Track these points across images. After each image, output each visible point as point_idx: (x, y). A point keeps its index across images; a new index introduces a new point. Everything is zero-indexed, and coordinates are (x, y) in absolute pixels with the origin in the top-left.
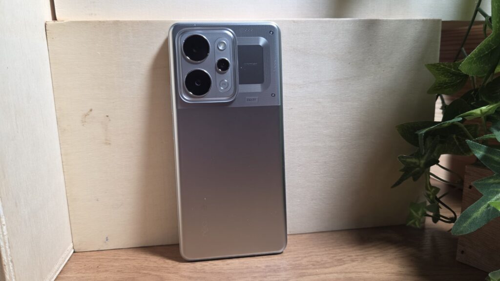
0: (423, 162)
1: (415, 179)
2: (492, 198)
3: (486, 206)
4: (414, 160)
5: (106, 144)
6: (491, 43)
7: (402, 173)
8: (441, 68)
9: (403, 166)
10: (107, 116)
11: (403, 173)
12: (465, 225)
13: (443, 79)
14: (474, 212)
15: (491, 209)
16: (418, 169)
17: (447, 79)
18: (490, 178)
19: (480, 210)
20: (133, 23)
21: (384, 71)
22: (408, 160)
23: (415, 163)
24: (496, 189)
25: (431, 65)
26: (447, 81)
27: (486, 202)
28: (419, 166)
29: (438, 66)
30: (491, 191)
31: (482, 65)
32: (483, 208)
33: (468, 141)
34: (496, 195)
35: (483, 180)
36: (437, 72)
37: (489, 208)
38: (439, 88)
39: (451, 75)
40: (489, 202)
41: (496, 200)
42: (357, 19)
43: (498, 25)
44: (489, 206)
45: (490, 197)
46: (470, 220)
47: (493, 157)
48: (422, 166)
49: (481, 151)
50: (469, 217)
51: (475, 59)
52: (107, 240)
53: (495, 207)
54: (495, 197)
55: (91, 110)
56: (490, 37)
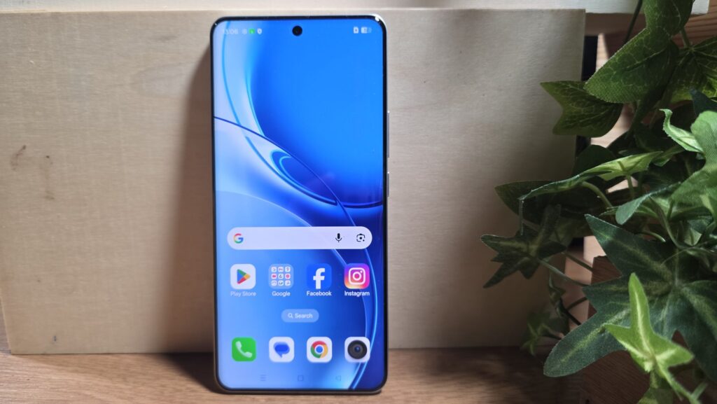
0: (534, 247)
1: (528, 275)
2: (611, 318)
3: (598, 330)
4: (516, 244)
5: (47, 198)
6: (644, 46)
7: (499, 265)
8: (570, 90)
9: (495, 254)
10: (48, 157)
11: (502, 264)
12: (563, 360)
13: (575, 109)
14: (580, 338)
15: (606, 337)
16: (526, 259)
17: (582, 109)
18: (612, 283)
19: (589, 336)
20: (80, 16)
21: (484, 95)
22: (503, 243)
23: (519, 249)
24: (619, 303)
25: (551, 83)
26: (582, 113)
27: (600, 324)
28: (527, 254)
29: (566, 86)
30: (610, 305)
31: (631, 85)
32: (593, 335)
33: (589, 216)
34: (616, 314)
35: (599, 285)
36: (563, 96)
37: (603, 335)
38: (572, 124)
39: (588, 102)
40: (603, 325)
41: (616, 323)
42: (451, 8)
43: (656, 14)
44: (603, 331)
45: (606, 315)
46: (571, 353)
47: (625, 246)
48: (533, 253)
49: (608, 234)
50: (572, 347)
51: (615, 73)
52: (55, 340)
53: (612, 333)
54: (616, 317)
55: (24, 147)
56: (642, 35)
